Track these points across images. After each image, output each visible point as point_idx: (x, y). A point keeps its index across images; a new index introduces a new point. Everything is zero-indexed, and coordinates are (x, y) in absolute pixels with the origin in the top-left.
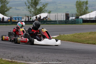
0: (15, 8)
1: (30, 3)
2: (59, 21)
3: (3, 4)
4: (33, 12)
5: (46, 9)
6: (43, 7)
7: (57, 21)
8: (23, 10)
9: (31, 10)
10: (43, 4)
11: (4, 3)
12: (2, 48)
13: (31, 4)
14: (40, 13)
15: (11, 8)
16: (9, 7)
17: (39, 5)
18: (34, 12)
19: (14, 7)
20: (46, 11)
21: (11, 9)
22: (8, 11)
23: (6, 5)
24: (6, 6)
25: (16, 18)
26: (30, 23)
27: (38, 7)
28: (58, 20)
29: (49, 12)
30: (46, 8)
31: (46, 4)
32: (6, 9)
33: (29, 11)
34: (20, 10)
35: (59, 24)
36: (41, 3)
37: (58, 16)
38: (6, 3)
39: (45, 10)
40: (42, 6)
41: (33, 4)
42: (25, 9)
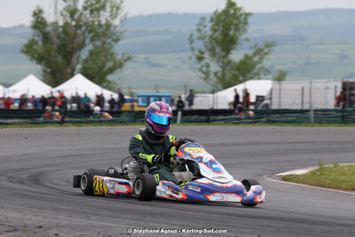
0: (146, 59)
1: (207, 40)
2: (315, 110)
3: (98, 43)
4: (216, 74)
5: (266, 63)
6: (255, 54)
7: (308, 111)
8: (177, 67)
9: (208, 66)
10: (256, 46)
11: (103, 39)
12: (95, 214)
13: (211, 42)
14: (241, 78)
15: (129, 59)
16: (123, 55)
17: (238, 50)
18: (219, 74)
19: (140, 57)
20: (267, 72)
21: (128, 64)
22: (119, 70)
23: (111, 48)
24: (111, 51)
25: (148, 97)
26: (204, 118)
27: (236, 56)
28: (311, 106)
29: (280, 78)
30: (268, 59)
31: (268, 46)
32: (110, 64)
33: (201, 70)
34: (164, 66)
35: (315, 122)
36: (247, 40)
37: (313, 91)
38: (109, 41)
39: (262, 68)
40: (250, 53)
41: (217, 43)
42: (184, 62)
